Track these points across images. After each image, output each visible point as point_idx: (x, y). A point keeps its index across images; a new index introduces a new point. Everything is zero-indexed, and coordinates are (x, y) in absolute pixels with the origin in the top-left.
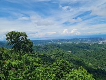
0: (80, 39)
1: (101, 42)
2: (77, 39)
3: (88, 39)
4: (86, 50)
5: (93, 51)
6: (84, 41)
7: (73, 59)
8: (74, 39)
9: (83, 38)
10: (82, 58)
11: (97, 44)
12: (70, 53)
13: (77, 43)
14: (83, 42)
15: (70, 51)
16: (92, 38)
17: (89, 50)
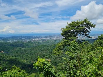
0: (14, 37)
1: (34, 40)
2: (11, 37)
3: (22, 37)
4: (21, 48)
5: (27, 48)
6: (19, 40)
7: (6, 59)
8: (7, 38)
9: (17, 37)
10: (17, 56)
11: (31, 42)
12: (2, 53)
13: (11, 42)
14: (17, 40)
15: (2, 52)
16: (26, 37)
17: (23, 48)
